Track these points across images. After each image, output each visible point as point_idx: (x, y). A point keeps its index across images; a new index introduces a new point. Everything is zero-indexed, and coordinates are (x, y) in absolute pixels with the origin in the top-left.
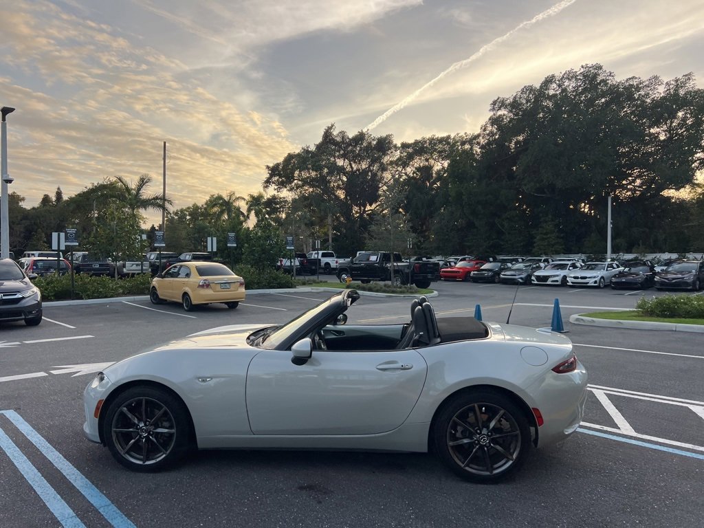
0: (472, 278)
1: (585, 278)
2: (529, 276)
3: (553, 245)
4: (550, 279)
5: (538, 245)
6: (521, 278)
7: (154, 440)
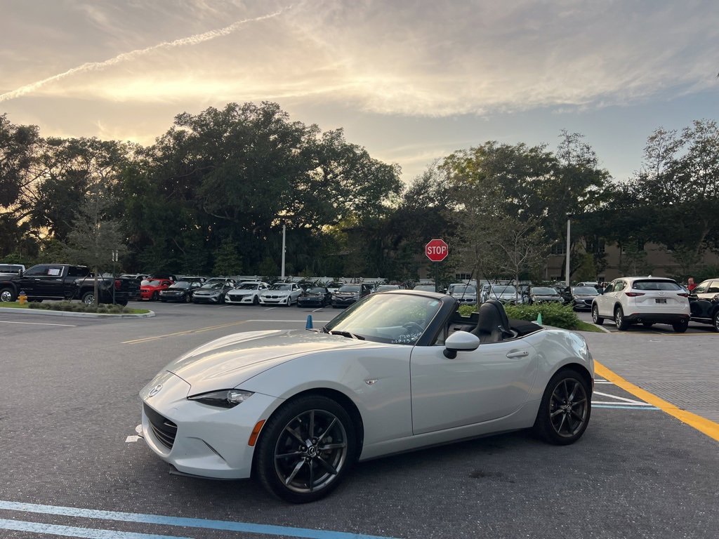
0: (162, 297)
1: (276, 297)
2: (223, 296)
3: (233, 266)
4: (244, 298)
5: (219, 266)
6: (215, 298)
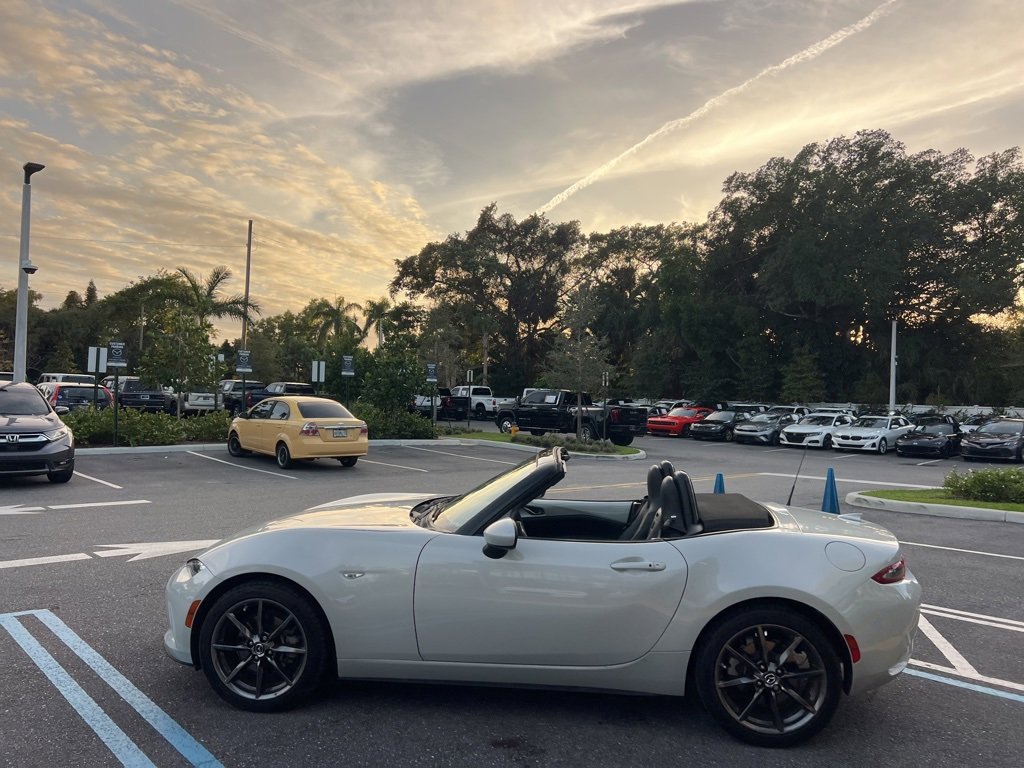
0: (693, 432)
1: (859, 438)
2: (777, 433)
4: (808, 439)
6: (765, 436)
7: (274, 663)
